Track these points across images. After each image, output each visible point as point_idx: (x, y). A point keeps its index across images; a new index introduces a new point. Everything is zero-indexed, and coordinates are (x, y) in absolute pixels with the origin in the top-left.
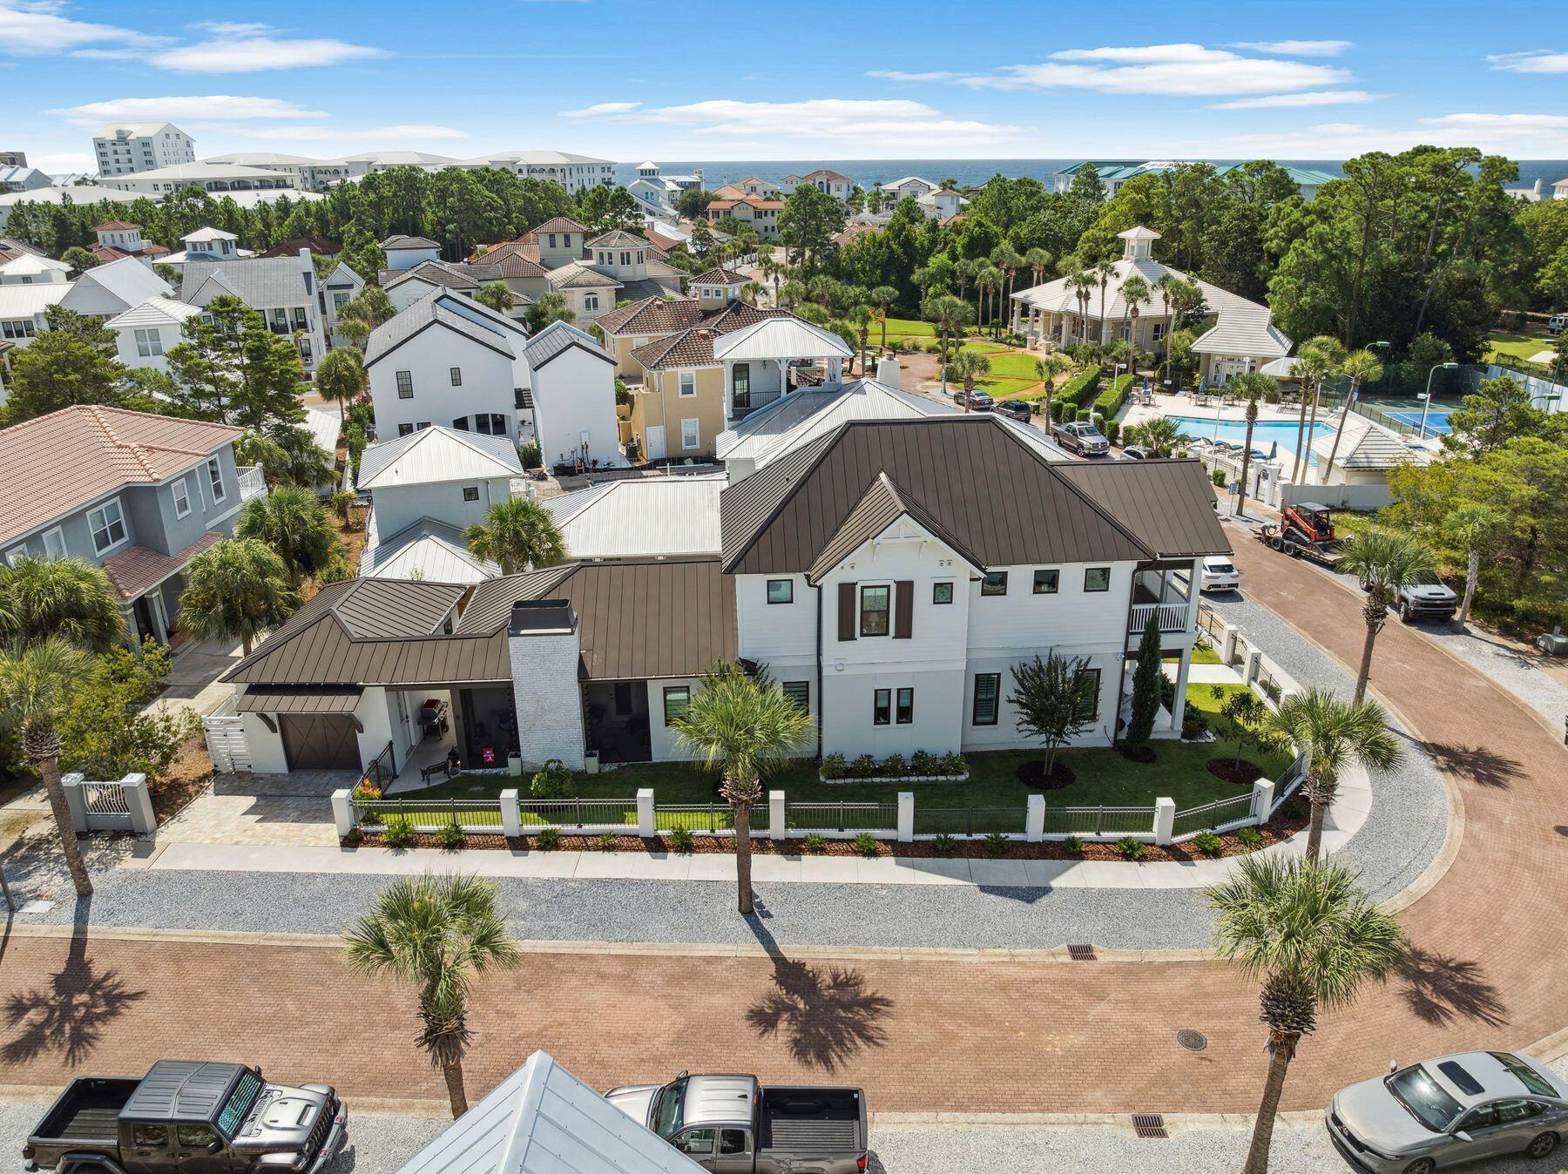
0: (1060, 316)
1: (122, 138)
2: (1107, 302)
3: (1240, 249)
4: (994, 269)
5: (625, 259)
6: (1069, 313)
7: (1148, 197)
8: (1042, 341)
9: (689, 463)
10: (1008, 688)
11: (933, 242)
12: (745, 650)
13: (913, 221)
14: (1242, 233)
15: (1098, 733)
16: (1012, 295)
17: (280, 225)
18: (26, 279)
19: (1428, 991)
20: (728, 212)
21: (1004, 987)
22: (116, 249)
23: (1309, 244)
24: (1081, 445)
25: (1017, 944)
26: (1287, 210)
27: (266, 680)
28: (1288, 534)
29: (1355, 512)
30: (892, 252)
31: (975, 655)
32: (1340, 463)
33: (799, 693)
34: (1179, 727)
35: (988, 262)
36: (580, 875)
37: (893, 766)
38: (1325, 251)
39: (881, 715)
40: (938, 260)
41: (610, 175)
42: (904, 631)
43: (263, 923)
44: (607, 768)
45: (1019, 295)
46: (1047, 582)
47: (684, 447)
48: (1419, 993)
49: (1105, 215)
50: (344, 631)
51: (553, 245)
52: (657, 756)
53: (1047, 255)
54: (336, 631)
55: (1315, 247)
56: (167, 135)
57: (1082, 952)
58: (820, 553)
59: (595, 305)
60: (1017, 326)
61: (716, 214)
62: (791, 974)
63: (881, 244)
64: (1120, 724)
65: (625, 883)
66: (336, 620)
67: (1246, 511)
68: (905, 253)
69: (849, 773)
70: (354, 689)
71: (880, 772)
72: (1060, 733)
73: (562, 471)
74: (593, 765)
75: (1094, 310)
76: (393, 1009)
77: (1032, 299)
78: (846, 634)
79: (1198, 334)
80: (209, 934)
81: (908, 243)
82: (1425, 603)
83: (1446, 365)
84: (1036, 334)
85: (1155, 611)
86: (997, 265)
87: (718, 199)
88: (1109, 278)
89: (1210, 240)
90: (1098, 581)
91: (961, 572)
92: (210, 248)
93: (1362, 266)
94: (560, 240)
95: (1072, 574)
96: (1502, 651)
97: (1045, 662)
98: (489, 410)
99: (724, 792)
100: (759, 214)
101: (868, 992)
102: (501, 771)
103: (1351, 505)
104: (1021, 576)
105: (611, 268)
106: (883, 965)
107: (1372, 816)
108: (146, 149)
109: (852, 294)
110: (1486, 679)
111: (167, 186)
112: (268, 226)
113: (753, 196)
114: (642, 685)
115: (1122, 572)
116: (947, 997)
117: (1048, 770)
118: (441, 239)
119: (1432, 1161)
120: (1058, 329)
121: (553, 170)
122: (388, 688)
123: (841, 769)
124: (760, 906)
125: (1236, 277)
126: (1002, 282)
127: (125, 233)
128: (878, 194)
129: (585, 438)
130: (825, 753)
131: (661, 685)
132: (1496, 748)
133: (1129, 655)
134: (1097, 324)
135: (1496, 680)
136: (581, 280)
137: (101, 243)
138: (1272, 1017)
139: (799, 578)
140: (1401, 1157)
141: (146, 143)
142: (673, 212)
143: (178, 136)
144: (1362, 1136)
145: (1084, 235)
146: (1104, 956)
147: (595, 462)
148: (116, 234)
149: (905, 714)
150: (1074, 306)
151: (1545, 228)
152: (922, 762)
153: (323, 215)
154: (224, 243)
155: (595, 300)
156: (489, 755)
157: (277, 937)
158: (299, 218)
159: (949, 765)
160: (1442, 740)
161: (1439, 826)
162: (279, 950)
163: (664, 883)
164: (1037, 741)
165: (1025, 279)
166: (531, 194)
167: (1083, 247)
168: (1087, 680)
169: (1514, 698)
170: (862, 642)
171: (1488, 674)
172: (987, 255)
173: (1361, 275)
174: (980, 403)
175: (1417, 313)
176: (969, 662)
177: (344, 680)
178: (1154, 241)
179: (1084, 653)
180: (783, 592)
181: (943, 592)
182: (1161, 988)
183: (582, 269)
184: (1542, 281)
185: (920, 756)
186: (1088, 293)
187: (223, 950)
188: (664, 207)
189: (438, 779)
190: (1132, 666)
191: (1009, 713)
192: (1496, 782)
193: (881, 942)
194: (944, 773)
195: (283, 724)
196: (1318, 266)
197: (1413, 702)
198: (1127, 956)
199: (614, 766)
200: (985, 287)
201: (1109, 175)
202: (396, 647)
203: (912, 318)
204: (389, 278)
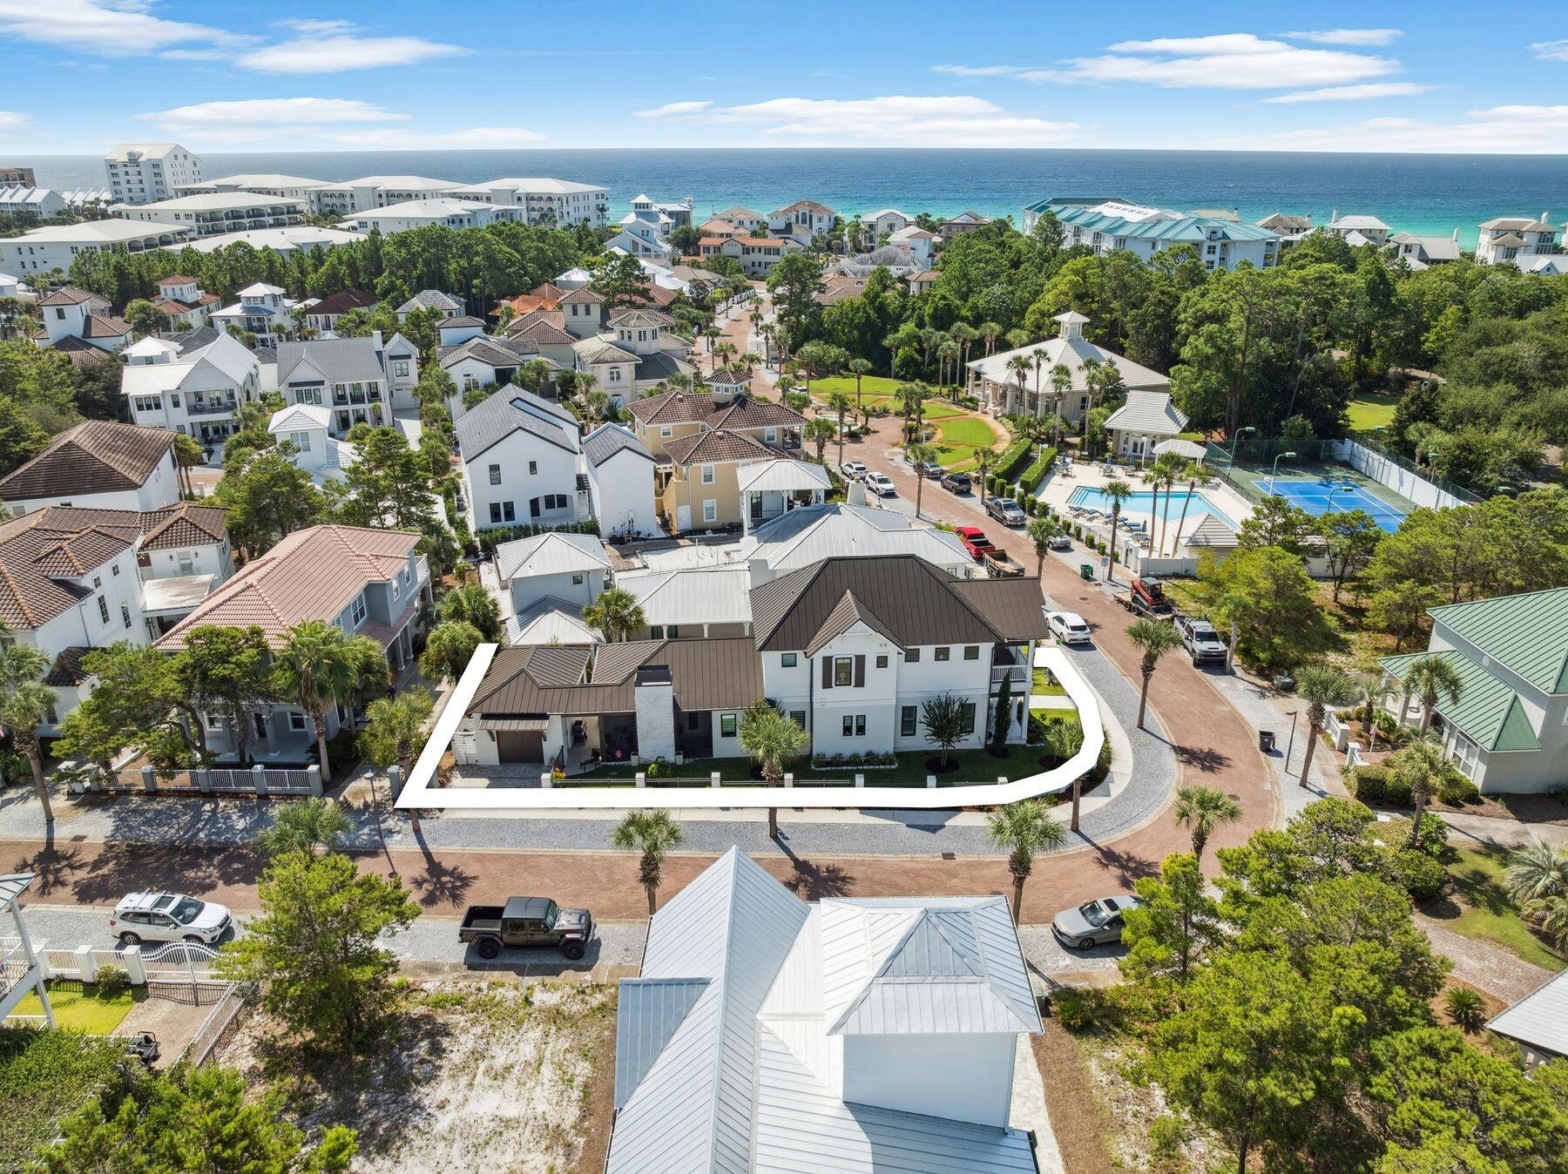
0: (1005, 388)
1: (134, 160)
2: (1040, 382)
3: (1156, 329)
4: (952, 343)
5: (642, 336)
6: (1012, 385)
7: (1084, 278)
8: (991, 405)
9: (709, 534)
10: (921, 714)
11: (904, 308)
12: (768, 694)
13: (885, 288)
14: (1159, 316)
15: (975, 739)
16: (968, 364)
17: (316, 271)
18: (149, 361)
19: (1128, 874)
20: (718, 249)
21: (906, 872)
22: (177, 301)
23: (1202, 339)
24: (1004, 518)
25: (915, 852)
26: (1195, 300)
27: (493, 711)
28: (1135, 599)
29: (1194, 578)
30: (868, 317)
31: (901, 696)
32: (1183, 541)
33: (799, 717)
34: (1025, 736)
35: (948, 336)
36: (682, 819)
37: (855, 760)
38: (1214, 346)
39: (847, 730)
40: (907, 328)
41: (604, 201)
42: (860, 683)
43: (519, 844)
44: (687, 761)
45: (973, 365)
46: (942, 655)
47: (705, 521)
48: (1123, 876)
49: (1049, 291)
50: (534, 682)
51: (575, 312)
52: (717, 754)
53: (996, 328)
54: (529, 683)
55: (1206, 343)
56: (176, 156)
57: (949, 856)
58: (812, 638)
59: (618, 378)
60: (970, 390)
61: (707, 249)
62: (802, 866)
63: (858, 309)
64: (989, 735)
65: (707, 823)
66: (527, 675)
67: (1115, 577)
68: (879, 317)
69: (829, 764)
70: (544, 717)
71: (847, 763)
72: (949, 741)
73: (616, 541)
74: (680, 760)
75: (1030, 385)
76: (600, 882)
77: (983, 370)
78: (827, 684)
79: (1113, 410)
80: (492, 849)
81: (881, 309)
82: (1206, 654)
83: (1287, 454)
84: (985, 397)
85: (1010, 670)
86: (955, 338)
87: (709, 235)
88: (1042, 362)
89: (1133, 321)
90: (971, 654)
91: (892, 651)
92: (263, 302)
93: (1244, 357)
94: (581, 309)
95: (957, 650)
96: (1253, 688)
97: (943, 700)
98: (555, 491)
99: (763, 773)
100: (746, 250)
101: (842, 874)
102: (625, 763)
103: (1192, 572)
104: (927, 651)
105: (630, 344)
106: (845, 862)
107: (1127, 789)
108: (156, 171)
109: (832, 354)
110: (1231, 706)
111: (188, 216)
112: (303, 272)
113: (741, 231)
114: (709, 713)
115: (986, 649)
116: (878, 876)
117: (944, 762)
118: (468, 295)
119: (1093, 940)
120: (1004, 396)
121: (550, 199)
122: (563, 716)
123: (823, 761)
124: (781, 834)
125: (1153, 353)
126: (959, 353)
127: (185, 287)
128: (858, 225)
129: (632, 515)
130: (814, 753)
131: (719, 713)
132: (1221, 750)
133: (992, 695)
134: (1034, 397)
135: (1237, 707)
136: (607, 356)
137: (163, 295)
138: (1014, 870)
139: (800, 653)
140: (1077, 937)
141: (156, 165)
142: (667, 248)
143: (185, 156)
144: (1063, 930)
145: (1031, 308)
146: (960, 858)
147: (639, 533)
148: (177, 288)
149: (861, 730)
150: (1015, 380)
151: (1430, 297)
152: (871, 758)
153: (354, 263)
154: (274, 297)
155: (618, 373)
156: (619, 754)
157: (528, 851)
158: (333, 266)
159: (886, 759)
160: (1187, 745)
161: (1164, 795)
162: (532, 856)
163: (729, 823)
164: (937, 745)
165: (978, 349)
166: (541, 245)
167: (1030, 319)
168: (968, 709)
169: (1243, 719)
170: (835, 689)
171: (1234, 702)
172: (947, 330)
173: (1243, 365)
174: (933, 473)
175: (1292, 393)
176: (898, 699)
177: (539, 711)
178: (1084, 324)
179: (964, 694)
180: (790, 660)
181: (882, 662)
182: (986, 872)
183: (607, 346)
184: (1427, 344)
185: (869, 754)
186: (1024, 376)
187: (502, 857)
188: (660, 243)
189: (590, 768)
190: (995, 701)
191: (922, 729)
192: (1211, 769)
193: (845, 851)
194: (883, 764)
195: (499, 736)
196: (1207, 357)
197: (1179, 721)
198: (972, 858)
199: (691, 760)
200: (945, 357)
201: (1069, 220)
202: (565, 692)
203: (883, 375)
204: (445, 354)
